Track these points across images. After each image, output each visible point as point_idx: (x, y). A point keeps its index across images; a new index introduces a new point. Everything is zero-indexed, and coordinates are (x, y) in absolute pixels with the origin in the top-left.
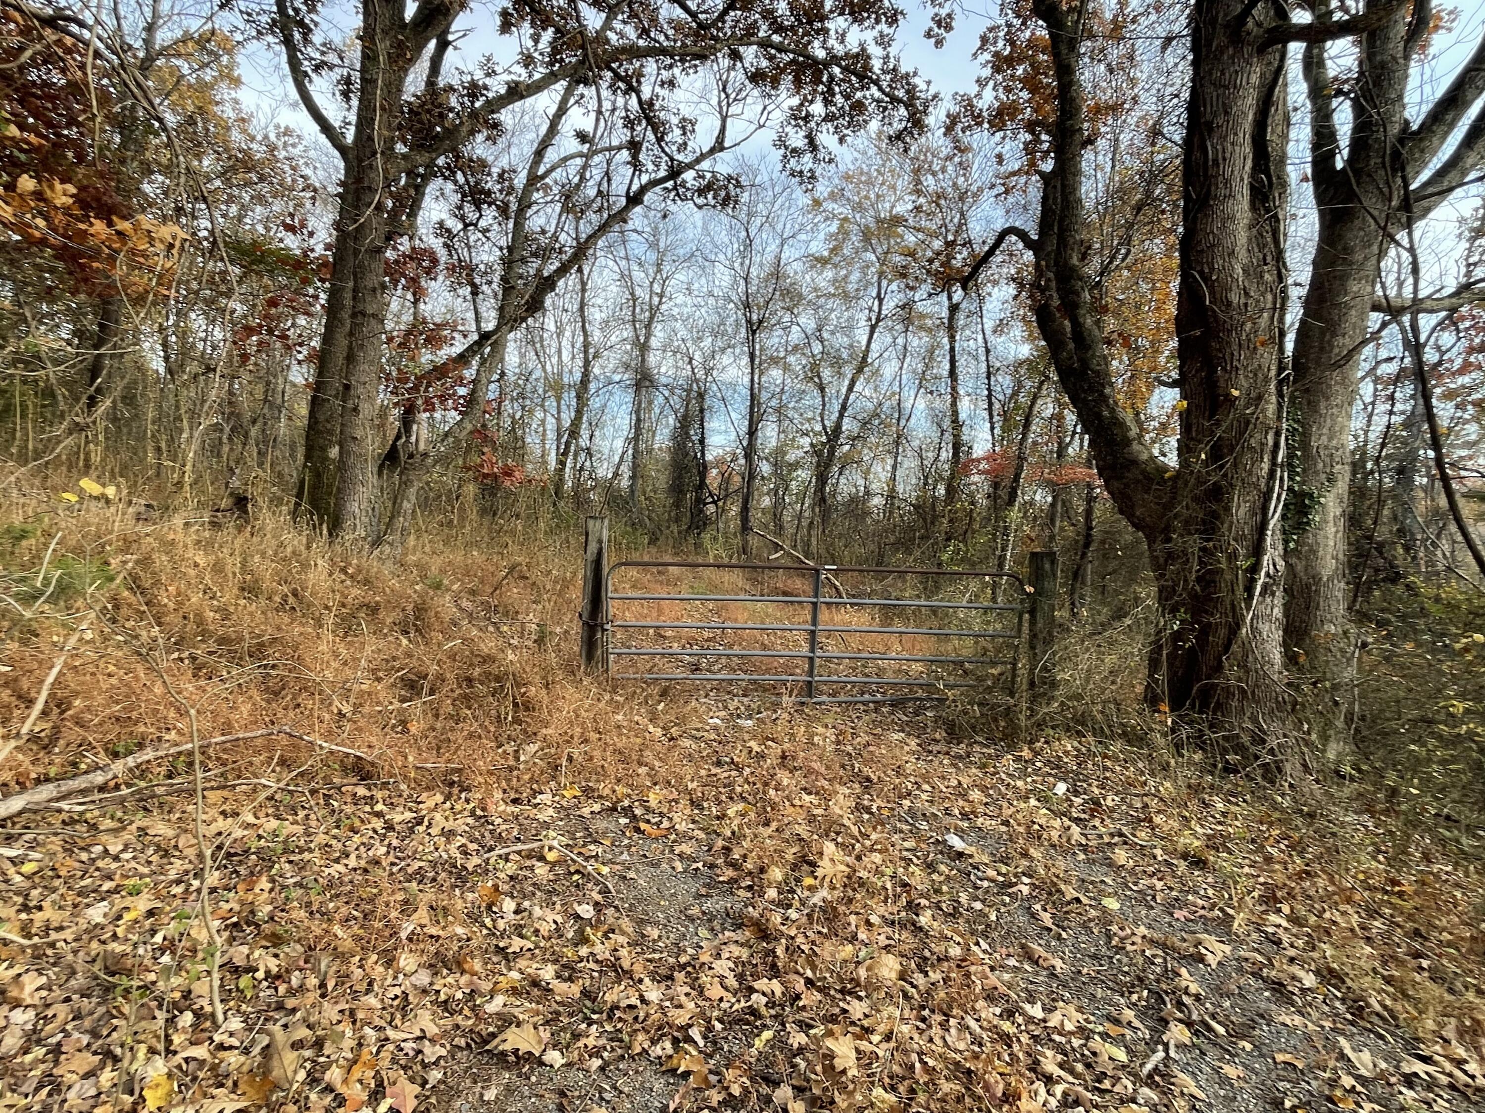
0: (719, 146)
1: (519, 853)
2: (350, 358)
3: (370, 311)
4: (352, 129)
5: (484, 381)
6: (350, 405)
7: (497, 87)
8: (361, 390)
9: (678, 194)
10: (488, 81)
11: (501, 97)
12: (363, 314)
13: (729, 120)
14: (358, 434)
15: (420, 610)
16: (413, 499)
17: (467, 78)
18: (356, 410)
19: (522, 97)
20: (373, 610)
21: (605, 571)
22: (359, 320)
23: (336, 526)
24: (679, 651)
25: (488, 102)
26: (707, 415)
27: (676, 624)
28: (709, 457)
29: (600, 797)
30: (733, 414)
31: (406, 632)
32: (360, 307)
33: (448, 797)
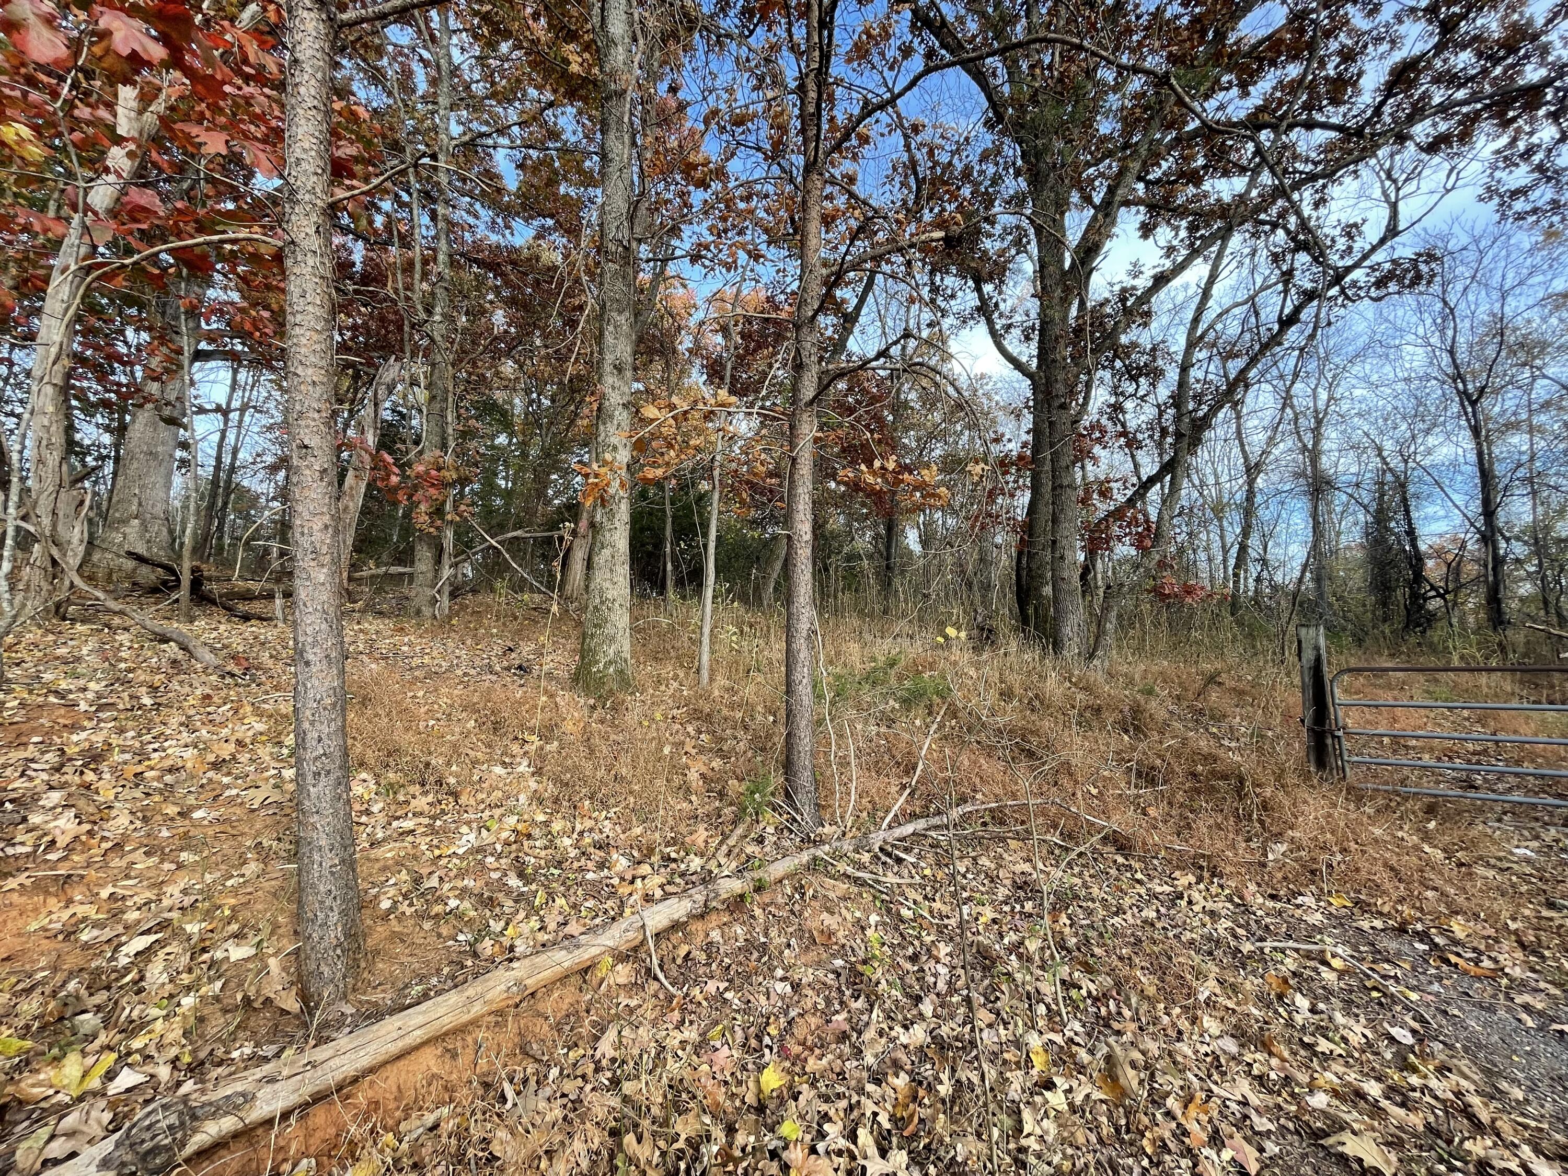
0: (1392, 231)
1: (1297, 950)
2: (1055, 520)
3: (1065, 483)
4: (1035, 360)
5: (1166, 517)
6: (1058, 555)
7: (1143, 282)
8: (1064, 542)
9: (1347, 297)
10: (1136, 282)
11: (1150, 289)
12: (1061, 486)
13: (1401, 205)
14: (1065, 575)
15: (1136, 711)
16: (1114, 621)
17: (1117, 288)
18: (1062, 558)
19: (1168, 281)
20: (1098, 710)
21: (1327, 677)
22: (1059, 491)
23: (1057, 645)
24: (1432, 763)
25: (1138, 298)
26: (1413, 503)
27: (1420, 733)
28: (1423, 547)
29: (1381, 914)
30: (1455, 497)
31: (1126, 731)
32: (1058, 482)
33: (1200, 880)
